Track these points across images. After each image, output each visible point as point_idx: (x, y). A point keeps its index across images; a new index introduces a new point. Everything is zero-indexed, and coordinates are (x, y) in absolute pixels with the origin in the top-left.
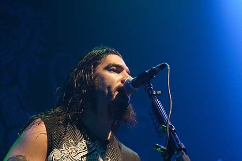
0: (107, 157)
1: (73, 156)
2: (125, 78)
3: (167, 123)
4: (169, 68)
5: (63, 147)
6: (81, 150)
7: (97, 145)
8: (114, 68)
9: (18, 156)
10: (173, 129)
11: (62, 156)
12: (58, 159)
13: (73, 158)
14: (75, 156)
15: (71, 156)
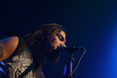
5: (21, 56)
6: (27, 63)
11: (18, 60)
12: (15, 61)
13: (22, 64)
14: (23, 63)
15: (22, 63)
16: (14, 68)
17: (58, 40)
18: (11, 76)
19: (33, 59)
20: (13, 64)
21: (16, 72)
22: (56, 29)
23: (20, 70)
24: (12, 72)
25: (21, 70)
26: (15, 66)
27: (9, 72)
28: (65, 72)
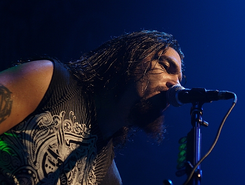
0: (95, 162)
1: (64, 132)
2: (173, 83)
3: (196, 164)
4: (235, 101)
5: (61, 114)
6: (74, 133)
7: (94, 139)
8: (167, 64)
9: (3, 87)
10: (199, 176)
11: (52, 124)
12: (44, 125)
13: (63, 135)
14: (66, 134)
15: (62, 131)
16: (39, 144)
17: (160, 71)
18: (32, 167)
19: (91, 123)
20: (38, 133)
21: (46, 154)
22: (153, 43)
23: (57, 150)
24: (34, 155)
25: (58, 152)
26: (44, 140)
27: (26, 153)
28: (182, 159)
